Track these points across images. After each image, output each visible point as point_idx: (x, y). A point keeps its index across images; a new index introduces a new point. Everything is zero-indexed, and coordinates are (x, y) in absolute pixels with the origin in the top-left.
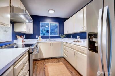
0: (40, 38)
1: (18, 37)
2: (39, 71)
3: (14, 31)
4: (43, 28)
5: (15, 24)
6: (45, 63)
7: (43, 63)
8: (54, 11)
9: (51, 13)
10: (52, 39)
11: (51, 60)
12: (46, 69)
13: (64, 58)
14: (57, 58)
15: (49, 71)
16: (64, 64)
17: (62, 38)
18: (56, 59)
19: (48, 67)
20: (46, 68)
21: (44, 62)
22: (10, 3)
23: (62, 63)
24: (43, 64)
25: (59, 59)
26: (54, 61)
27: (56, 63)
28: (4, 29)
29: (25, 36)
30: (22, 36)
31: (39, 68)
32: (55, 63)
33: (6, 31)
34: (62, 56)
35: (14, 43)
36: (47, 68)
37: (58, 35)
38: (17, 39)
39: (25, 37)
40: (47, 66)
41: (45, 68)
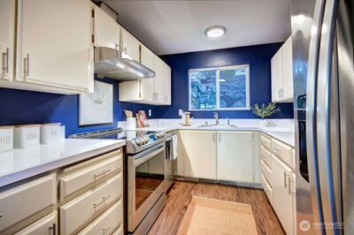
0: (189, 116)
1: (129, 113)
2: (168, 211)
3: (121, 100)
4: (208, 87)
5: (120, 85)
6: (193, 192)
7: (188, 190)
8: (225, 29)
9: (216, 38)
10: (224, 122)
11: (217, 187)
12: (188, 210)
13: (262, 190)
14: (236, 187)
15: (193, 219)
16: (255, 212)
17: (260, 118)
18: (235, 190)
19: (196, 207)
20: (190, 207)
21: (193, 188)
22: (93, 41)
23: (248, 208)
24: (186, 193)
25: (244, 191)
26: (224, 194)
27: (226, 202)
28: (95, 97)
29: (150, 111)
30: (142, 112)
31: (171, 202)
32: (223, 199)
33: (99, 102)
34: (257, 181)
35: (119, 127)
36: (193, 209)
37: (248, 107)
38: (125, 120)
39: (150, 115)
40: (194, 204)
41: (186, 207)
